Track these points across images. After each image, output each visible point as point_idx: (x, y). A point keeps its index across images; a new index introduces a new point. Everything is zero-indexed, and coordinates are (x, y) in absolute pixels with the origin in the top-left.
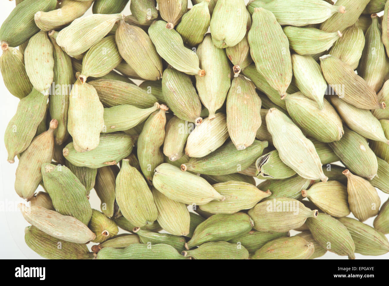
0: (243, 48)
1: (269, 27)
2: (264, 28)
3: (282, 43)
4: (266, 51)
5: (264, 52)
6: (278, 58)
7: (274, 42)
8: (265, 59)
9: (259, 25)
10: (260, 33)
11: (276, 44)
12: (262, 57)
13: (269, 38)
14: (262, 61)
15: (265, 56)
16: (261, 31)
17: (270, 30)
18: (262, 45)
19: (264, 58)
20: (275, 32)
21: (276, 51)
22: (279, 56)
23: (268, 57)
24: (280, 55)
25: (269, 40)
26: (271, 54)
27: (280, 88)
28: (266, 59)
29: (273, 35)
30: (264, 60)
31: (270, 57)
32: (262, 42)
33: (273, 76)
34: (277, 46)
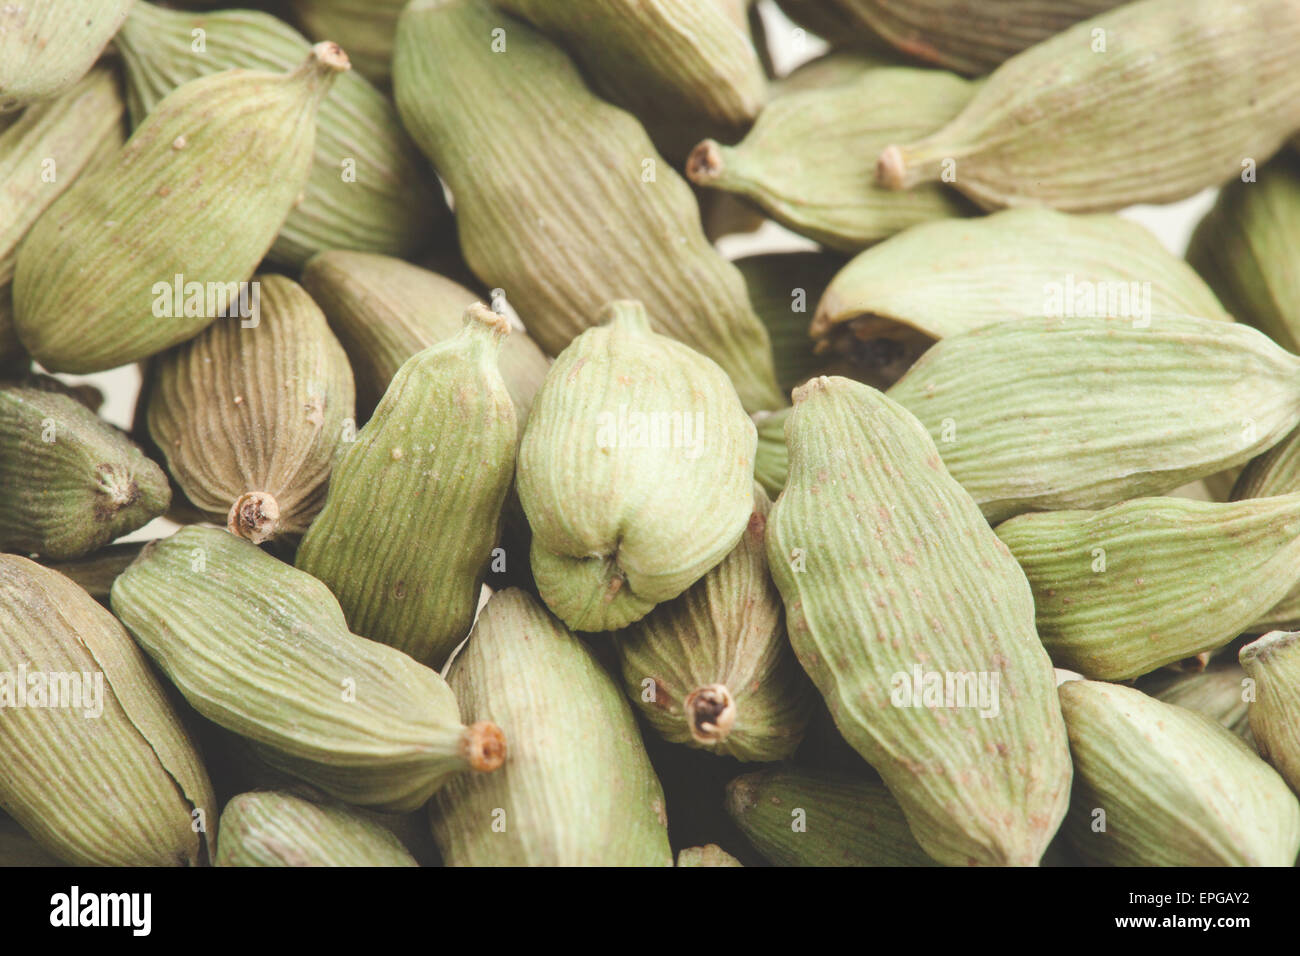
0: (740, 616)
1: (898, 479)
2: (868, 479)
3: (987, 573)
4: (892, 600)
5: (881, 605)
6: (974, 647)
7: (936, 559)
8: (888, 646)
9: (831, 461)
10: (847, 504)
11: (952, 571)
12: (867, 632)
13: (902, 534)
14: (868, 658)
15: (890, 627)
16: (851, 498)
17: (906, 495)
18: (863, 564)
19: (880, 639)
20: (941, 506)
21: (958, 612)
22: (978, 639)
23: (910, 633)
24: (984, 635)
25: (908, 545)
26: (928, 621)
27: (1003, 827)
28: (895, 648)
29: (931, 521)
30: (883, 652)
31: (920, 639)
32: (860, 552)
33: (952, 745)
34: (960, 586)
